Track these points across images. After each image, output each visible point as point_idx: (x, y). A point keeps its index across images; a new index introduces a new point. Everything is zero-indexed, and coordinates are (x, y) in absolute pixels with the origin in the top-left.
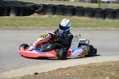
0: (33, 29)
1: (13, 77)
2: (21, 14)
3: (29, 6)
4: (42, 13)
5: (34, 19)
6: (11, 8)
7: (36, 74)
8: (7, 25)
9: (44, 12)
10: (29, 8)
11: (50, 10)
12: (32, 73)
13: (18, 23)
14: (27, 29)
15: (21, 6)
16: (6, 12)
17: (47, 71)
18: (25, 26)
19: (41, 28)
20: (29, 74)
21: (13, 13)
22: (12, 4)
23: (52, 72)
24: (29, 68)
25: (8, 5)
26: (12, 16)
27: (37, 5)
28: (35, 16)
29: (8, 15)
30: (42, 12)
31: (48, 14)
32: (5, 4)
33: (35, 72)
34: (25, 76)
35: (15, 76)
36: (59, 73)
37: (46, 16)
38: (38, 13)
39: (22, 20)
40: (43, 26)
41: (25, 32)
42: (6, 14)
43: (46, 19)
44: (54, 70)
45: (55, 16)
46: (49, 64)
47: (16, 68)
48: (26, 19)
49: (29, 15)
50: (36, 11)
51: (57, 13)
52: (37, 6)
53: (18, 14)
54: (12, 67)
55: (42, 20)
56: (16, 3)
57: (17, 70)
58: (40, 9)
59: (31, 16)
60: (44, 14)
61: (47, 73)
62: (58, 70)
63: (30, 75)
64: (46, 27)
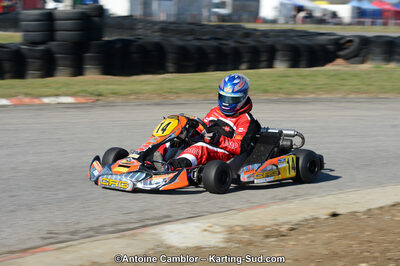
0: (331, 100)
1: (273, 222)
2: (303, 63)
3: (324, 42)
4: (357, 59)
5: (336, 75)
6: (278, 47)
7: (335, 215)
8: (266, 91)
9: (363, 54)
10: (323, 47)
11: (378, 50)
12: (323, 214)
13: (293, 84)
14: (314, 101)
15: (304, 41)
16: (264, 57)
17: (363, 209)
18: (312, 93)
19: (352, 96)
20: (316, 215)
21: (282, 61)
22: (281, 39)
23: (377, 212)
24: (316, 199)
25: (270, 41)
26: (281, 67)
27: (343, 37)
28: (338, 66)
29: (270, 66)
30: (356, 56)
31: (373, 60)
32: (262, 39)
33: (331, 211)
34: (307, 220)
35: (281, 220)
36: (394, 216)
37: (366, 66)
38: (347, 58)
39: (304, 77)
40: (359, 92)
41: (310, 107)
42: (264, 64)
43: (368, 73)
44: (381, 208)
45: (392, 65)
46: (369, 190)
47: (284, 199)
48: (315, 76)
49: (323, 65)
50: (341, 53)
51: (397, 57)
52: (343, 41)
53: (294, 64)
54: (274, 198)
55: (355, 75)
56: (292, 34)
57: (285, 206)
58: (352, 48)
59: (329, 67)
60: (363, 62)
61: (365, 213)
62: (394, 205)
63: (317, 218)
64: (364, 96)
